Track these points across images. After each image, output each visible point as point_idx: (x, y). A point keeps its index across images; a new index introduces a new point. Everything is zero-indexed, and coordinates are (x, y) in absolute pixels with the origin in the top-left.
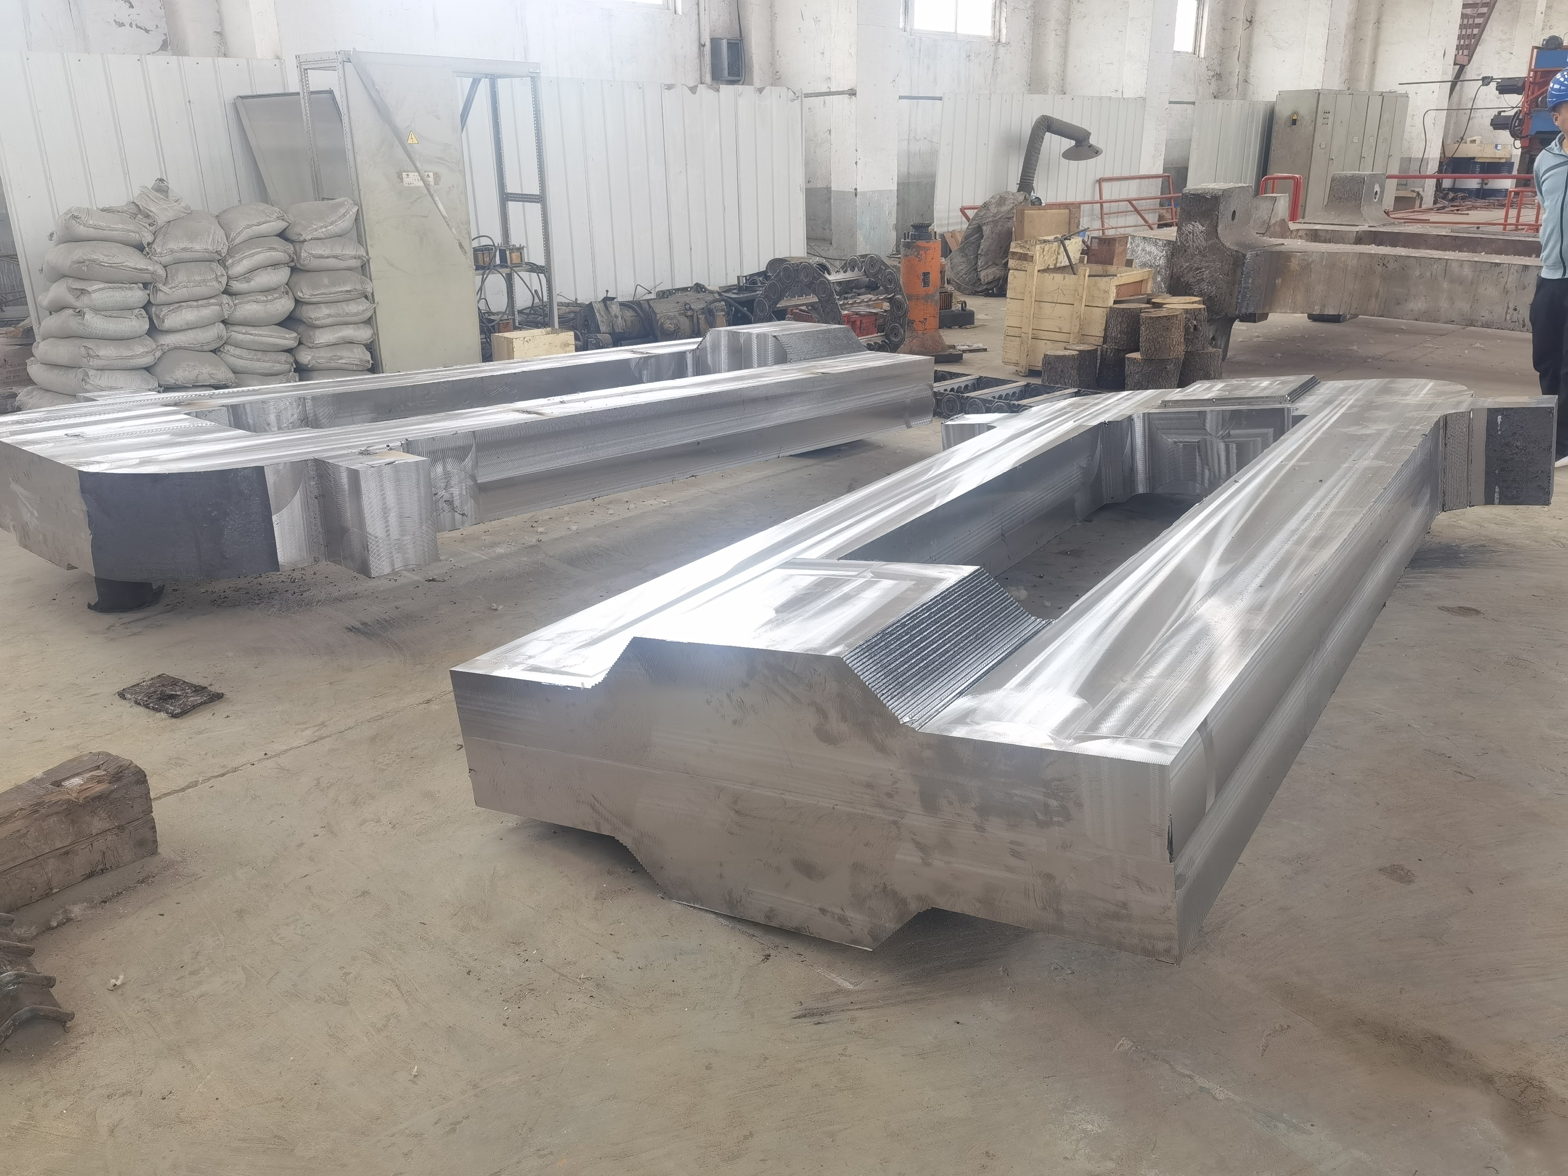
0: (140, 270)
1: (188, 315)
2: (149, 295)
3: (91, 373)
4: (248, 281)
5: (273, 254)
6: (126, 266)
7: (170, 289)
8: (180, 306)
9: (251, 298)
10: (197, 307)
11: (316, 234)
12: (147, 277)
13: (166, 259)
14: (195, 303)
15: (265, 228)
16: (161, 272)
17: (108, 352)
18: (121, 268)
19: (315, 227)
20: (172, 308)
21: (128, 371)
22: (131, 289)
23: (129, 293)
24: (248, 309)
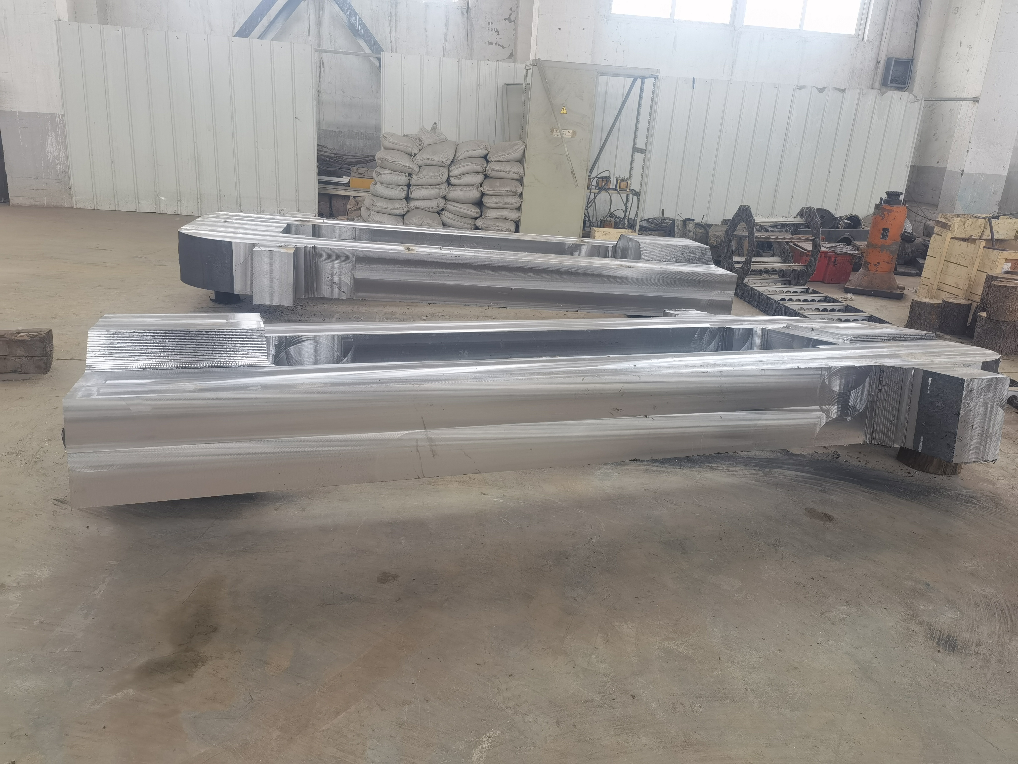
0: (406, 166)
1: (424, 192)
2: (409, 179)
3: (373, 213)
4: (460, 179)
5: (475, 166)
6: (400, 164)
7: (418, 178)
8: (422, 187)
9: (459, 188)
10: (429, 189)
11: (498, 159)
12: (409, 171)
13: (420, 163)
14: (429, 187)
15: (475, 153)
16: (416, 169)
17: (381, 204)
18: (397, 164)
19: (499, 154)
20: (417, 187)
21: (391, 216)
22: (401, 175)
23: (399, 177)
24: (455, 193)
